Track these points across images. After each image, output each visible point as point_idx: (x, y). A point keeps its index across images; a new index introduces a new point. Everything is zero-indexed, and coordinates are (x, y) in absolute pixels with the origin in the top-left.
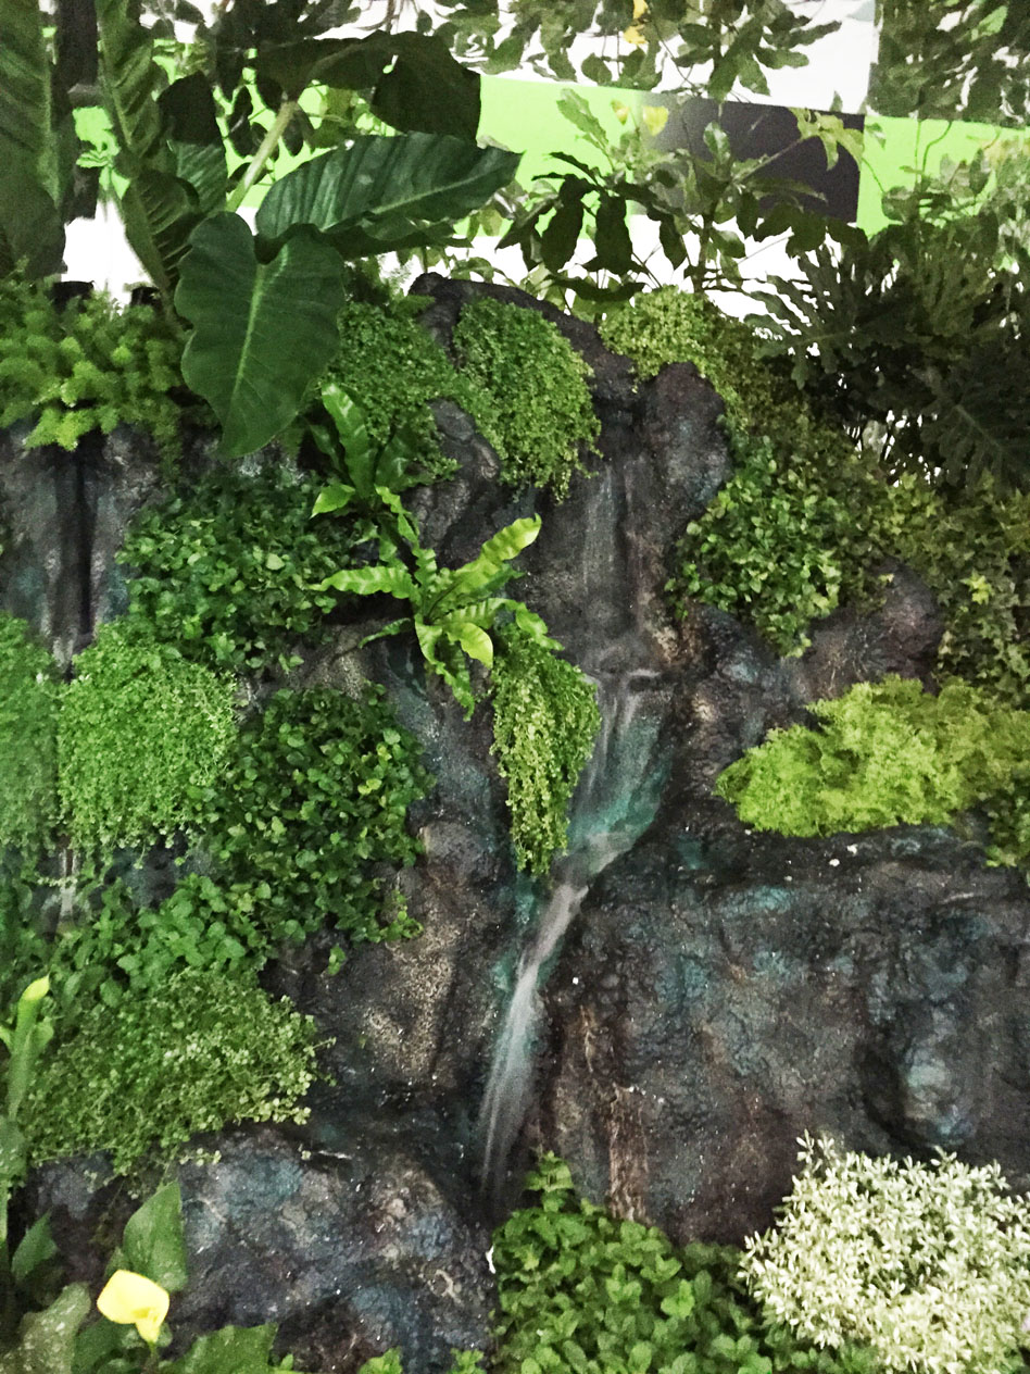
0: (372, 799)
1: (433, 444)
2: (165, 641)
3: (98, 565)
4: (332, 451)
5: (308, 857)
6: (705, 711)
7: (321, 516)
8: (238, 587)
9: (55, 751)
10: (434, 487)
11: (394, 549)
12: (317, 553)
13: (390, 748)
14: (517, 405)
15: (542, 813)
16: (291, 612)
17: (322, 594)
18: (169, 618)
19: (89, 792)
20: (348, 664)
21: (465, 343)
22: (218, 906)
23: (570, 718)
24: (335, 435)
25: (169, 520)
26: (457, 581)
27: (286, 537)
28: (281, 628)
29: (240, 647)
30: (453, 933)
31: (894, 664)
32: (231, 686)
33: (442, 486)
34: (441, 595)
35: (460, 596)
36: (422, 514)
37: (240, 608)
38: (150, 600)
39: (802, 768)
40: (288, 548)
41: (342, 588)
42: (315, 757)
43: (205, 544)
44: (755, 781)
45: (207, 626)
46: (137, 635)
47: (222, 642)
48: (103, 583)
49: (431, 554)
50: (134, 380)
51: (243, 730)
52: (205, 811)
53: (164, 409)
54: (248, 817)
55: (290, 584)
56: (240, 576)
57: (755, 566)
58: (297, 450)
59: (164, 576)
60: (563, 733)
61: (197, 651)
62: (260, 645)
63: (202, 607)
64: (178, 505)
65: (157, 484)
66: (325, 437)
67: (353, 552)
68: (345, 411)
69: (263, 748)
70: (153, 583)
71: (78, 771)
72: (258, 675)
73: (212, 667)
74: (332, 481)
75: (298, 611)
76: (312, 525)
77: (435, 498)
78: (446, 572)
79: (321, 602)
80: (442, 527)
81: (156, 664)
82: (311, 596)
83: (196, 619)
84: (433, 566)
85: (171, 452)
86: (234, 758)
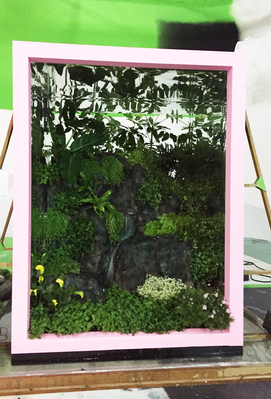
0: (88, 232)
1: (97, 180)
2: (58, 210)
3: (48, 199)
4: (82, 182)
5: (78, 240)
6: (140, 219)
7: (80, 192)
8: (69, 202)
9: (43, 226)
10: (97, 186)
11: (90, 196)
12: (80, 197)
13: (90, 224)
14: (111, 172)
15: (114, 234)
16: (76, 205)
17: (80, 203)
18: (59, 207)
19: (48, 232)
20: (85, 213)
21: (102, 163)
22: (66, 248)
23: (118, 220)
24: (82, 179)
25: (59, 193)
26: (100, 200)
27: (75, 195)
28: (74, 208)
29: (69, 211)
30: (100, 252)
31: (171, 210)
32: (68, 217)
33: (98, 186)
34: (98, 202)
35: (100, 202)
36: (95, 190)
37: (69, 205)
38: (56, 205)
39: (155, 227)
40: (75, 196)
41: (83, 201)
42: (79, 225)
43: (64, 196)
44: (147, 229)
45: (64, 208)
46: (55, 209)
47: (66, 210)
48: (49, 202)
49: (96, 196)
50: (54, 173)
51: (69, 223)
52: (64, 234)
53: (58, 177)
54: (70, 235)
55: (76, 201)
56: (69, 201)
57: (148, 196)
58: (77, 182)
59: (58, 201)
60: (117, 222)
61: (63, 211)
62: (72, 210)
63: (64, 205)
64: (60, 191)
65: (57, 188)
66: (81, 180)
67: (85, 196)
68: (83, 176)
69: (72, 225)
70: (57, 202)
71: (46, 229)
72: (71, 215)
73: (65, 214)
74: (82, 186)
75: (77, 205)
76: (79, 193)
77: (97, 188)
78: (98, 199)
79: (80, 204)
80: (98, 192)
81: (57, 213)
82: (79, 203)
83: (63, 207)
84: (96, 198)
85: (58, 184)
86: (68, 226)
